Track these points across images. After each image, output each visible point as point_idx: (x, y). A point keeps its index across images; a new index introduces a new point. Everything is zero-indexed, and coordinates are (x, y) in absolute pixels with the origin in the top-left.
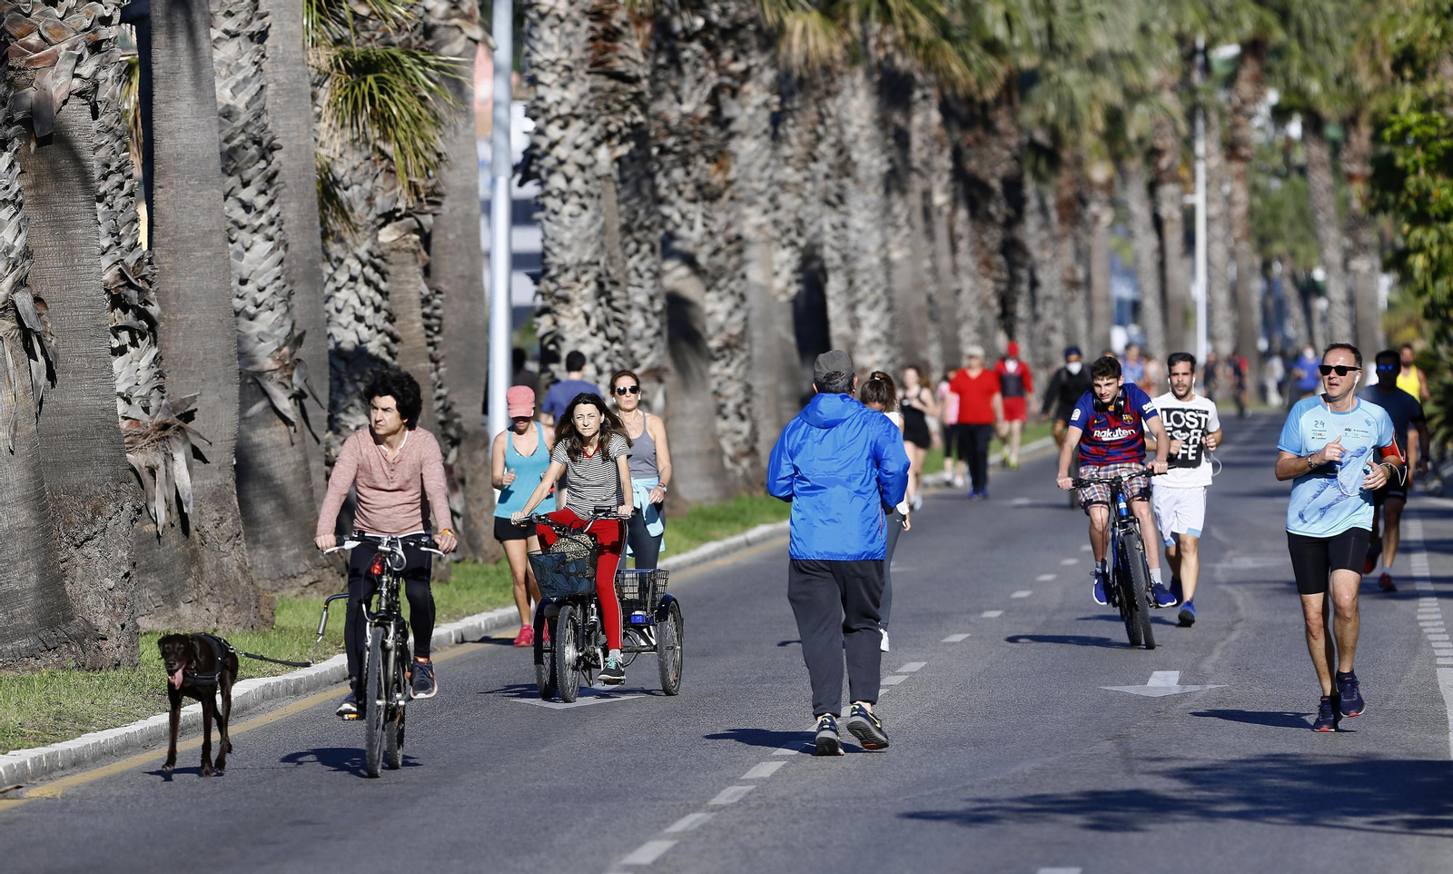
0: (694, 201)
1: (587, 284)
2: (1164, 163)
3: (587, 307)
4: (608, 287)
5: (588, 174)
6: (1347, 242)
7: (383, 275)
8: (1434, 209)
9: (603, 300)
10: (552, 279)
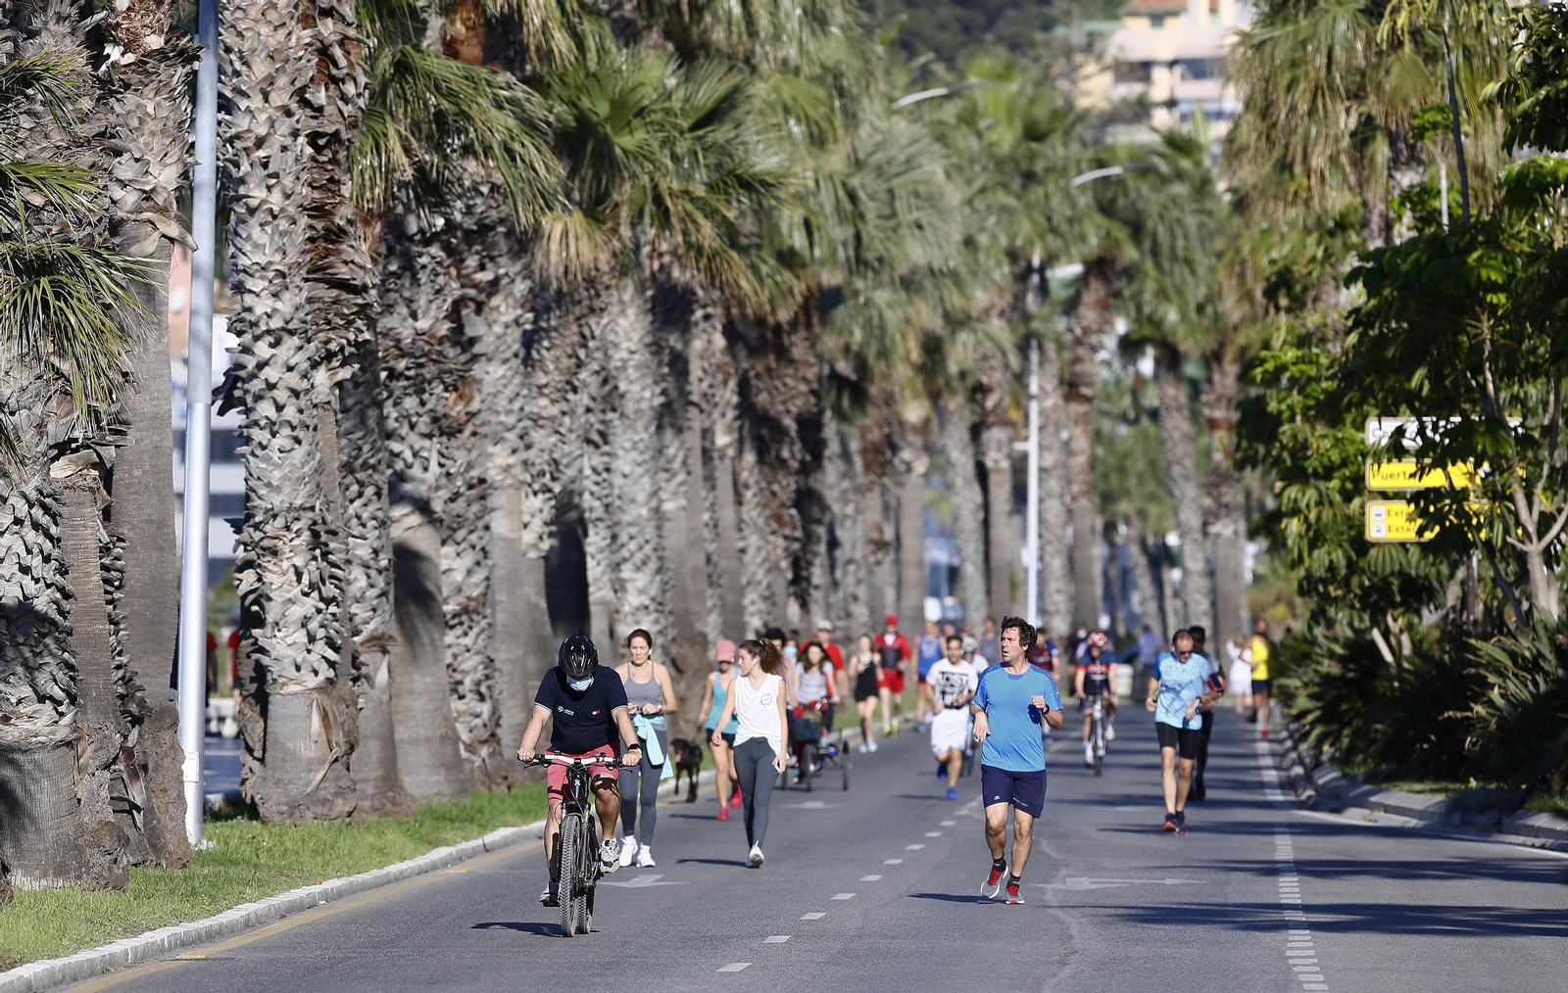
0: (429, 436)
1: (298, 533)
2: (990, 403)
3: (299, 561)
4: (324, 538)
5: (303, 402)
6: (1208, 502)
7: (55, 517)
8: (1312, 464)
9: (318, 552)
10: (256, 527)
